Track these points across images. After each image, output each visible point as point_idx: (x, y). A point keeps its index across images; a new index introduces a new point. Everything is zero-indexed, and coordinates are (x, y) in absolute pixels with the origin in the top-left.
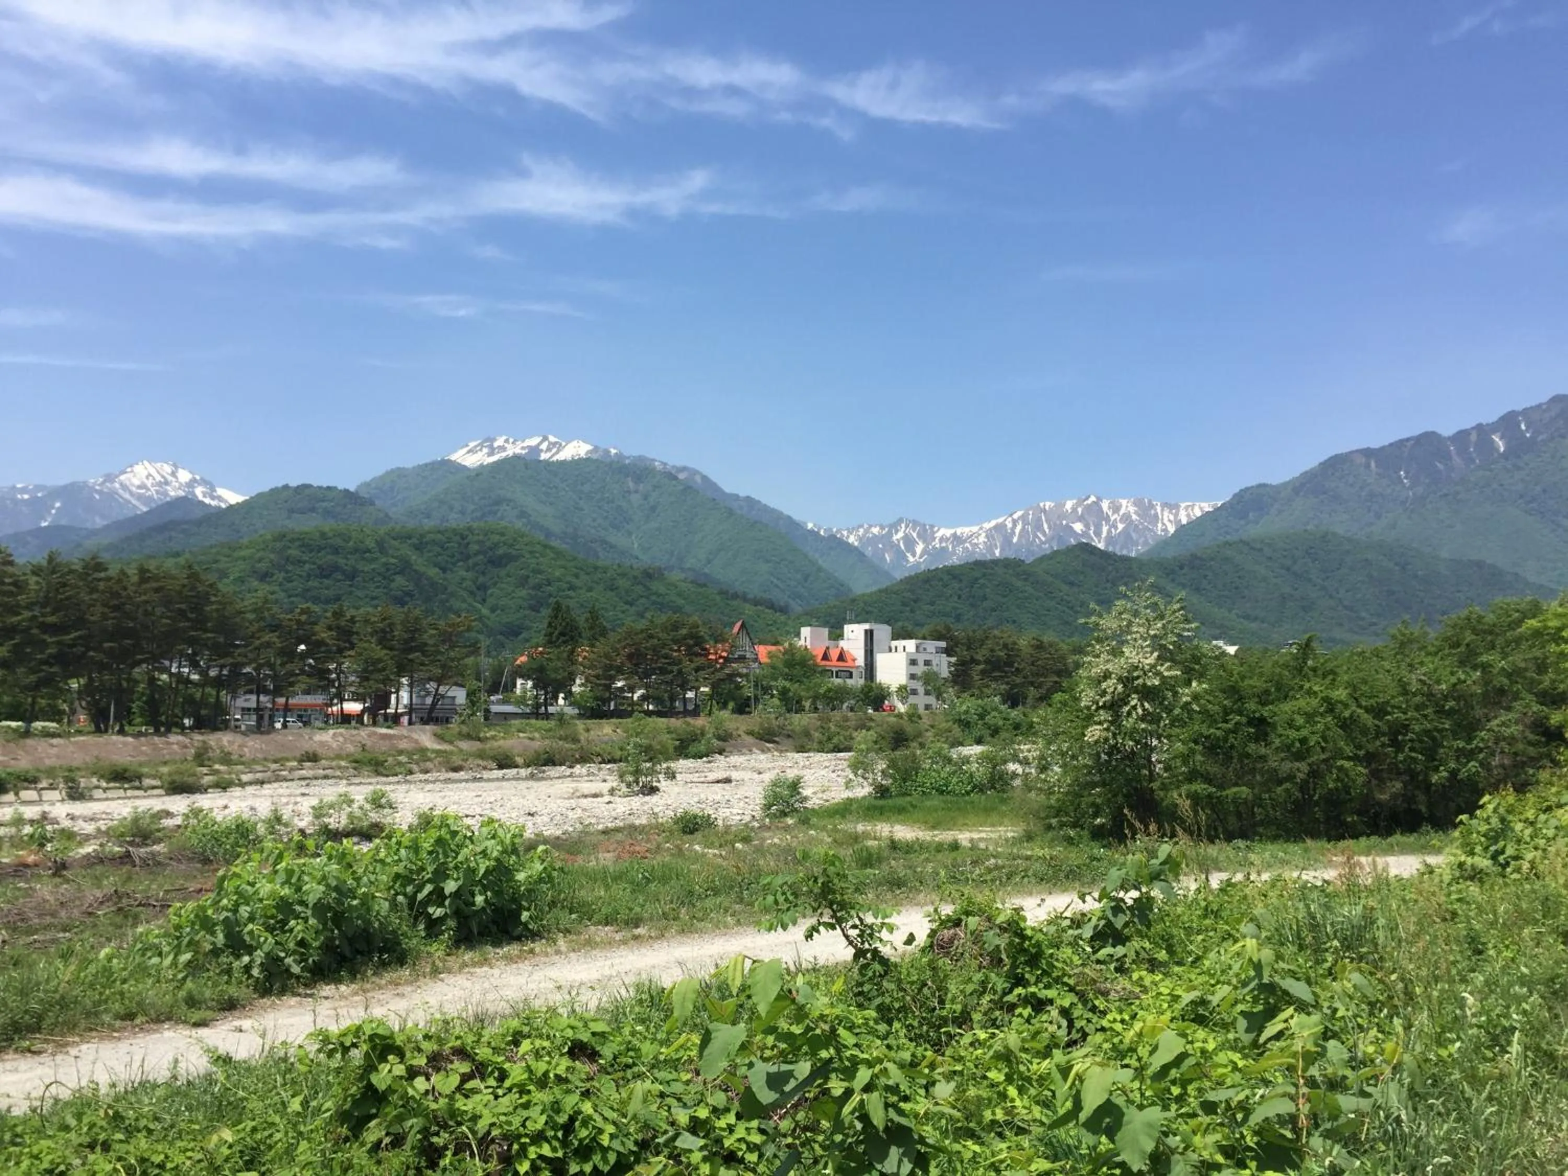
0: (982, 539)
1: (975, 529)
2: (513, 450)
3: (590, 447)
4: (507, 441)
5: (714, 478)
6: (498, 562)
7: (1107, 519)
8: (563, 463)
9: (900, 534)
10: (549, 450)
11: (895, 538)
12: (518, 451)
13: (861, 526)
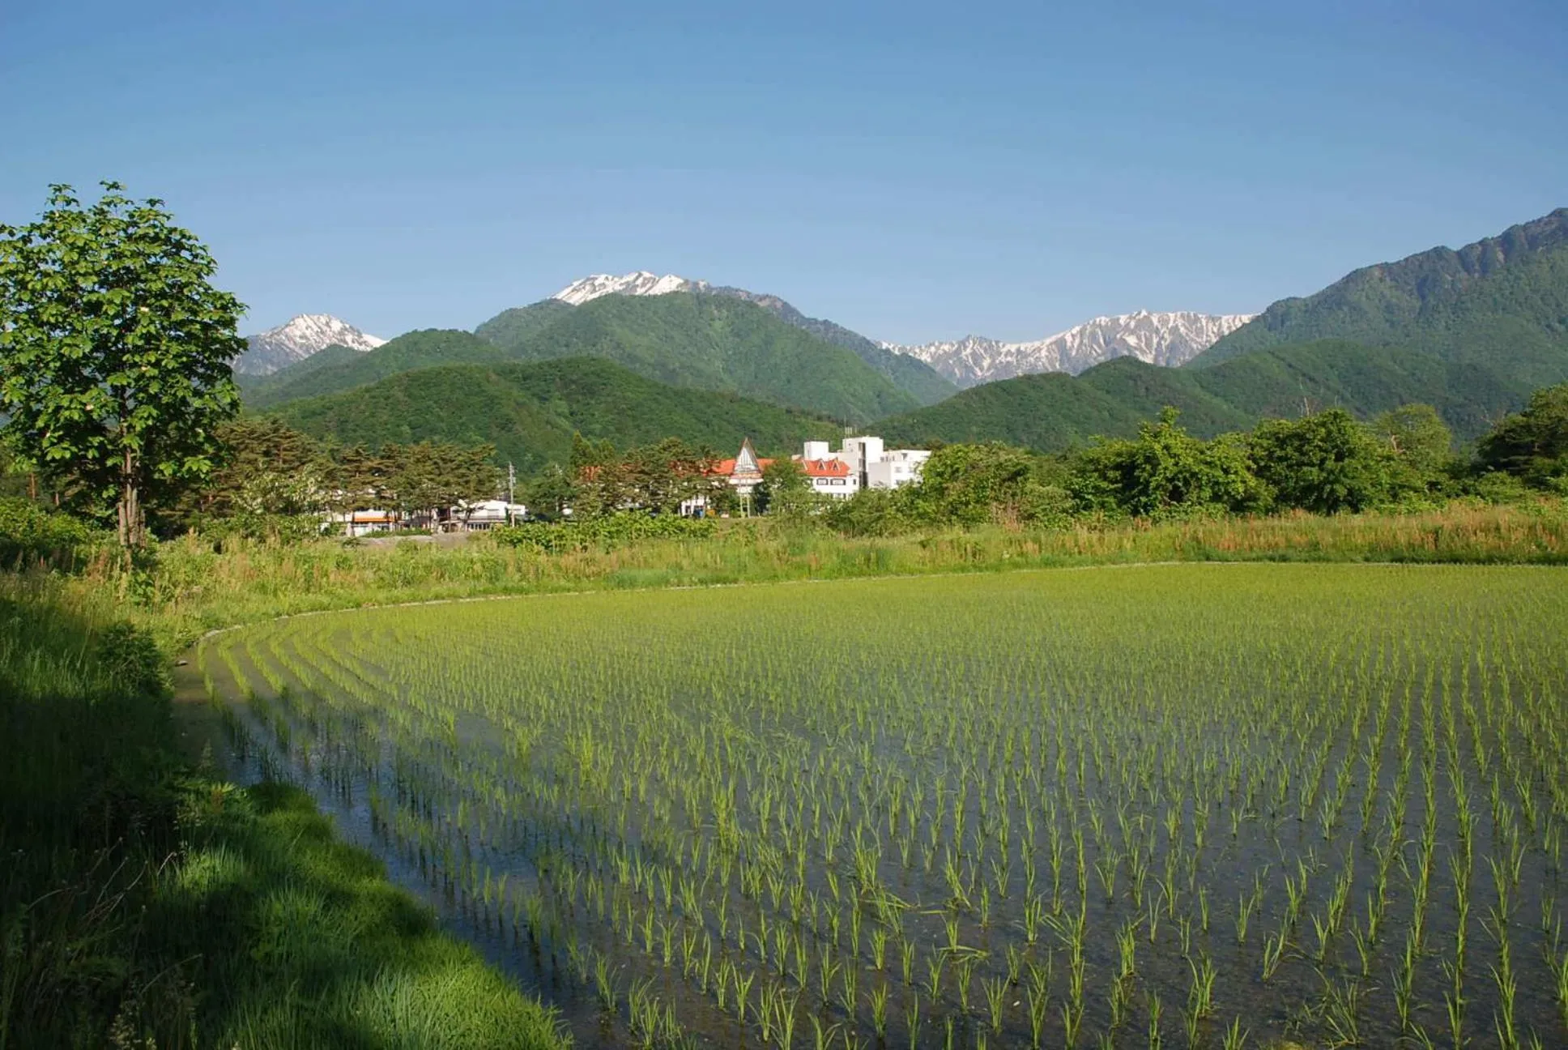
0: (1044, 353)
1: (1037, 344)
2: (614, 285)
3: (681, 281)
4: (607, 278)
5: (793, 304)
6: (589, 391)
7: (1157, 331)
8: (655, 296)
9: (969, 351)
10: (643, 285)
11: (964, 353)
12: (618, 288)
13: (932, 344)
